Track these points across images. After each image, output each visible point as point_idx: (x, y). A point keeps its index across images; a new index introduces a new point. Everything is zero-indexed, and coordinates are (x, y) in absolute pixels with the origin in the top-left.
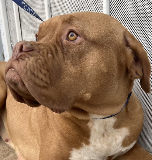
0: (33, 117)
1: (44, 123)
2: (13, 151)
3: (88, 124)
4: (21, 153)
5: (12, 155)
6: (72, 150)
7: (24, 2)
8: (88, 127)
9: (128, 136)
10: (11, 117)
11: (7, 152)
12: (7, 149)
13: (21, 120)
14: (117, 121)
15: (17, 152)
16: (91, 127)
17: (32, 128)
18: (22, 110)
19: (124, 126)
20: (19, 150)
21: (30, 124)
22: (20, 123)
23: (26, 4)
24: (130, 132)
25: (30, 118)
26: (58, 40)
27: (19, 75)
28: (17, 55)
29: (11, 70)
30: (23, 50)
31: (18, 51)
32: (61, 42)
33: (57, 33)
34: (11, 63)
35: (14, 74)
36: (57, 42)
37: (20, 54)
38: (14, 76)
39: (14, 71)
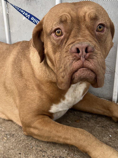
26: (93, 33)
27: (94, 72)
28: (85, 56)
29: (83, 70)
30: (88, 51)
31: (84, 53)
32: (95, 34)
33: (88, 28)
34: (81, 63)
35: (89, 73)
36: (92, 35)
37: (88, 55)
38: (89, 74)
39: (87, 70)
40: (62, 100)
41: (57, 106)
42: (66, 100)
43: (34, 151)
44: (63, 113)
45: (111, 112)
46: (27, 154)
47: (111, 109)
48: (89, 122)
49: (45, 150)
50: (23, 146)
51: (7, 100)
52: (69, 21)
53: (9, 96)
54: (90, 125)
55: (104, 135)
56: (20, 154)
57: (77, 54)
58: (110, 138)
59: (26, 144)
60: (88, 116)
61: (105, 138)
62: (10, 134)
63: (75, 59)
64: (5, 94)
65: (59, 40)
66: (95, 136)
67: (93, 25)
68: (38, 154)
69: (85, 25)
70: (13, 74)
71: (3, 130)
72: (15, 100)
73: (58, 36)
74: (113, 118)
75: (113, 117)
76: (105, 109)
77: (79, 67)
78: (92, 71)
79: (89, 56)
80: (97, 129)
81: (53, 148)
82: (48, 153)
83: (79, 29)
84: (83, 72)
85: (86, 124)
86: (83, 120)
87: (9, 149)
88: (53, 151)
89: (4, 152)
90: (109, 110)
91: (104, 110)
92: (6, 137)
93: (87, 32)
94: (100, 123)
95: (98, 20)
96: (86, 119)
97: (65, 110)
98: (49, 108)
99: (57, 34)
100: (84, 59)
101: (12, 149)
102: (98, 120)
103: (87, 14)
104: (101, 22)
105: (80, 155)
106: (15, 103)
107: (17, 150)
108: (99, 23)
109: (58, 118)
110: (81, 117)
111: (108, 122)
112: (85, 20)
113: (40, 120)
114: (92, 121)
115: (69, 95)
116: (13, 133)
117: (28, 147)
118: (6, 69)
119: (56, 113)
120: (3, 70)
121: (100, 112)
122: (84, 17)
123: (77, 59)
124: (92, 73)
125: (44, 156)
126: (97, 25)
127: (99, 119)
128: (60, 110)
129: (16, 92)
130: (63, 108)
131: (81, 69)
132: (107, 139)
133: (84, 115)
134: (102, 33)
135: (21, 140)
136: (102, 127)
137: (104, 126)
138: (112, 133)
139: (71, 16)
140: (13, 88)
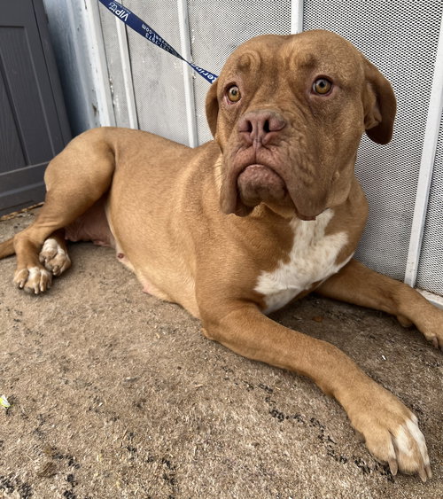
0: (175, 221)
1: (201, 230)
2: (134, 275)
3: (291, 223)
4: (148, 279)
5: (131, 282)
6: (260, 275)
7: (147, 26)
8: (290, 228)
9: (346, 246)
10: (127, 220)
11: (123, 277)
12: (121, 271)
13: (149, 225)
14: (334, 217)
15: (141, 278)
16: (295, 229)
17: (174, 239)
18: (150, 209)
19: (342, 229)
20: (145, 275)
21: (170, 232)
22: (146, 230)
23: (150, 29)
24: (349, 238)
25: (169, 223)
26: (301, 97)
27: (278, 175)
28: (261, 139)
29: (256, 168)
30: (270, 129)
31: (261, 132)
32: (307, 99)
33: (291, 85)
34: (252, 154)
35: (266, 175)
36: (300, 100)
37: (268, 136)
38: (267, 178)
39: (262, 169)
40: (281, 262)
41: (272, 276)
42: (292, 263)
43: (209, 367)
44: (288, 298)
45: (396, 303)
46: (193, 371)
47: (395, 297)
48: (342, 324)
49: (232, 368)
50: (189, 353)
51: (172, 260)
52: (253, 67)
53: (177, 251)
54: (344, 329)
55: (370, 354)
56: (180, 368)
57: (246, 135)
58: (383, 362)
59: (196, 351)
60: (345, 311)
61: (369, 361)
62: (169, 329)
63: (243, 145)
64: (168, 246)
65: (232, 110)
66: (348, 354)
67: (304, 80)
68: (217, 374)
69: (288, 80)
70: (185, 205)
71: (157, 318)
72: (189, 261)
73: (233, 101)
74: (400, 318)
75: (401, 315)
76: (384, 296)
77: (247, 162)
78: (273, 171)
79: (271, 138)
80: (358, 340)
81: (250, 365)
82: (237, 374)
83: (274, 87)
84: (254, 173)
85: (335, 327)
86: (330, 318)
87: (159, 357)
88: (249, 371)
89: (149, 362)
90: (391, 298)
91: (381, 299)
92: (161, 333)
93: (289, 93)
94: (369, 329)
95: (317, 67)
96: (338, 317)
97: (294, 290)
98: (255, 283)
99: (232, 97)
100: (259, 145)
101: (166, 357)
102: (364, 322)
103: (295, 54)
104: (321, 73)
105: (303, 388)
106: (188, 266)
107: (176, 361)
108: (317, 74)
109: (278, 308)
110: (328, 312)
111: (387, 329)
112: (288, 68)
113: (239, 311)
114: (352, 323)
115: (298, 253)
116: (176, 327)
117: (199, 357)
118: (174, 194)
119: (272, 295)
120: (168, 195)
121: (373, 303)
122: (288, 60)
123: (246, 144)
124: (275, 176)
125: (228, 379)
126: (313, 80)
127: (369, 320)
128: (282, 287)
129: (190, 242)
130: (287, 284)
131: (252, 166)
132: (373, 363)
133: (336, 309)
134: (324, 98)
135: (187, 343)
136: (371, 337)
137: (376, 337)
138: (390, 352)
139: (261, 59)
140: (185, 234)
